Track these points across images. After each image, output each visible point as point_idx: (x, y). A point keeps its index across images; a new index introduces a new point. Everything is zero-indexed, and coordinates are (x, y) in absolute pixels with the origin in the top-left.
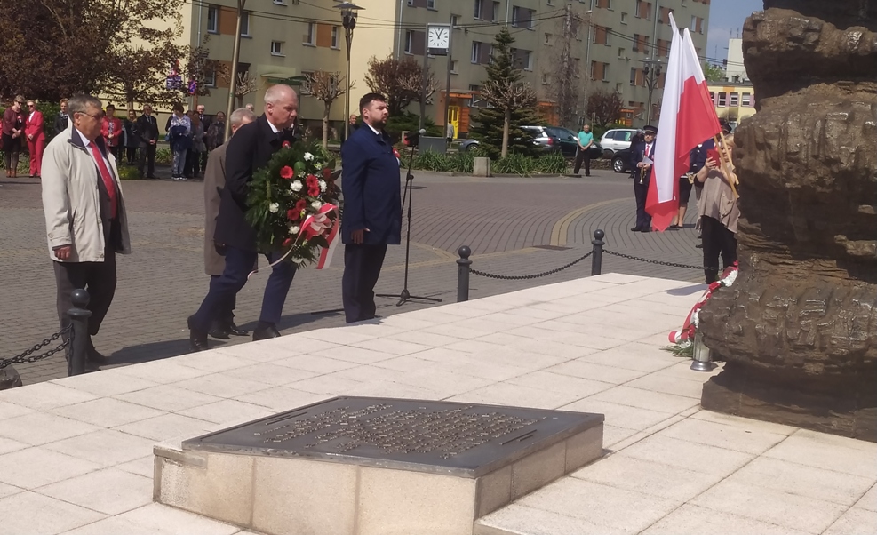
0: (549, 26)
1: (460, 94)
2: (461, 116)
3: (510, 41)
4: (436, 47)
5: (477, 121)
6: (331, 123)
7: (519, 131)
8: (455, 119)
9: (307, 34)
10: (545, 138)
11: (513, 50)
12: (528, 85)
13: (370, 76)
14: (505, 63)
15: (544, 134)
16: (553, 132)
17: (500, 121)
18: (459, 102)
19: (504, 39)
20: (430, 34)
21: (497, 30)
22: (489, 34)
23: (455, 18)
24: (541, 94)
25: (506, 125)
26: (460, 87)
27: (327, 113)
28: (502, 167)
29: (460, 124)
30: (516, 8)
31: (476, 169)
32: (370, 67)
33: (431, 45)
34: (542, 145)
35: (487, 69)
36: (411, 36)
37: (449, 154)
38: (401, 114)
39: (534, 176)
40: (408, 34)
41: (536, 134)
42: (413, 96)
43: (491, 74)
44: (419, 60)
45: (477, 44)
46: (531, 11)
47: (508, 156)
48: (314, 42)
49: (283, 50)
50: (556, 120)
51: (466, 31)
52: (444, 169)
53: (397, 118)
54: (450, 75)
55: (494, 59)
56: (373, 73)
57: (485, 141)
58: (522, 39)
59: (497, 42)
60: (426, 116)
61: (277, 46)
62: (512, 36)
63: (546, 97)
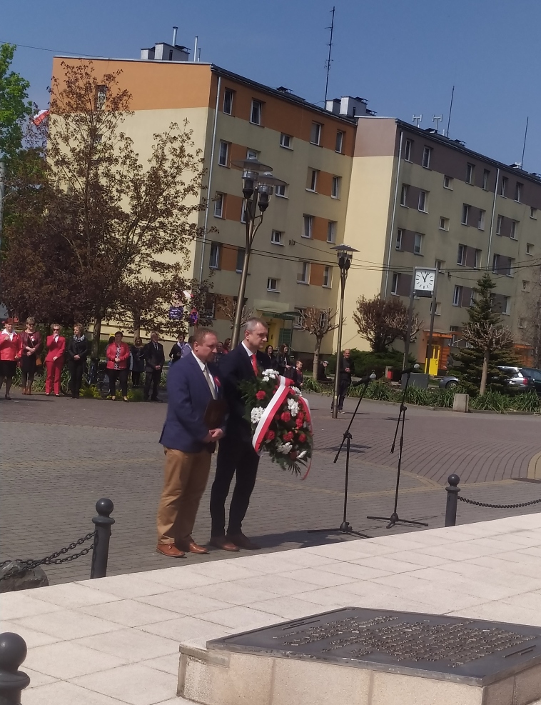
0: (526, 274)
1: (441, 334)
2: (441, 354)
3: (491, 286)
4: (422, 289)
5: (457, 359)
6: (321, 357)
7: (497, 371)
8: (436, 357)
9: (301, 273)
10: (520, 378)
11: (493, 295)
12: (506, 327)
13: (358, 314)
14: (485, 307)
15: (520, 375)
16: (529, 373)
17: (479, 361)
18: (441, 341)
19: (486, 285)
20: (417, 277)
21: (479, 276)
22: (471, 280)
23: (439, 263)
24: (517, 337)
25: (485, 364)
26: (442, 328)
27: (318, 346)
28: (479, 404)
29: (441, 362)
30: (496, 256)
31: (455, 404)
32: (358, 306)
33: (417, 287)
34: (517, 384)
35: (469, 311)
36: (398, 279)
37: (430, 389)
38: (386, 350)
39: (509, 413)
40: (395, 276)
41: (512, 374)
42: (397, 334)
43: (472, 317)
44: (406, 301)
45: (459, 288)
46: (511, 260)
47: (485, 393)
48: (308, 281)
49: (279, 288)
50: (530, 362)
51: (449, 276)
52: (425, 404)
53: (382, 354)
54: (433, 316)
55: (475, 302)
56: (361, 312)
57: (464, 379)
58: (501, 285)
59: (480, 287)
60: (409, 353)
61: (273, 283)
62: (493, 282)
63: (522, 340)
